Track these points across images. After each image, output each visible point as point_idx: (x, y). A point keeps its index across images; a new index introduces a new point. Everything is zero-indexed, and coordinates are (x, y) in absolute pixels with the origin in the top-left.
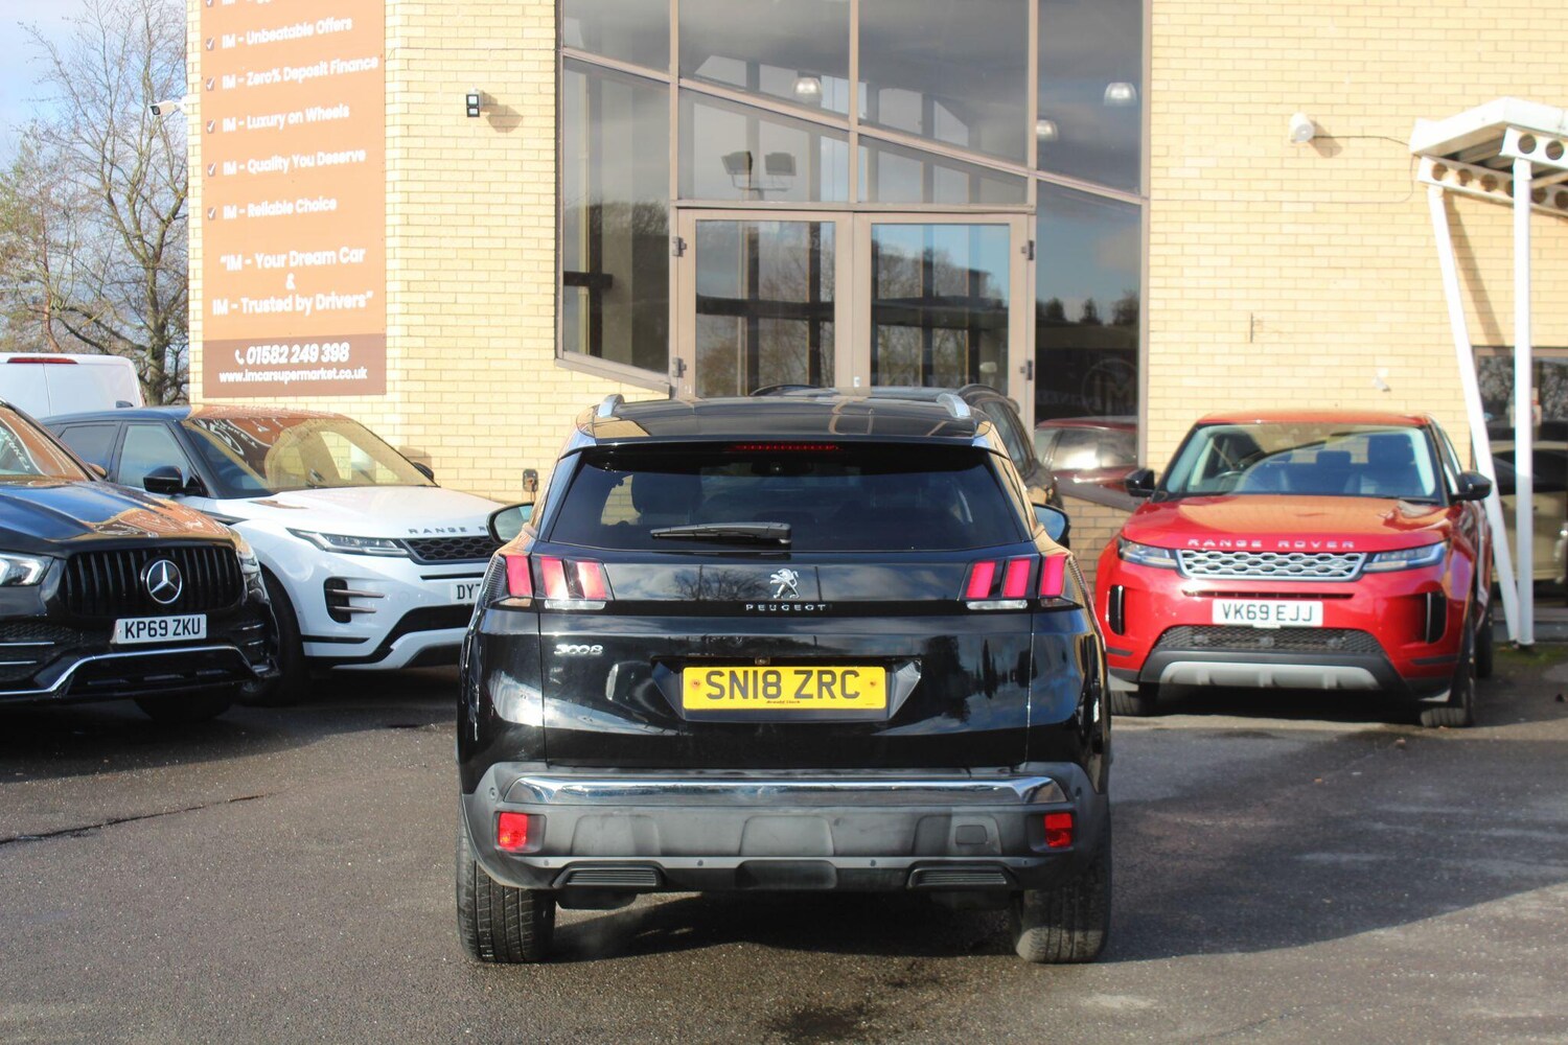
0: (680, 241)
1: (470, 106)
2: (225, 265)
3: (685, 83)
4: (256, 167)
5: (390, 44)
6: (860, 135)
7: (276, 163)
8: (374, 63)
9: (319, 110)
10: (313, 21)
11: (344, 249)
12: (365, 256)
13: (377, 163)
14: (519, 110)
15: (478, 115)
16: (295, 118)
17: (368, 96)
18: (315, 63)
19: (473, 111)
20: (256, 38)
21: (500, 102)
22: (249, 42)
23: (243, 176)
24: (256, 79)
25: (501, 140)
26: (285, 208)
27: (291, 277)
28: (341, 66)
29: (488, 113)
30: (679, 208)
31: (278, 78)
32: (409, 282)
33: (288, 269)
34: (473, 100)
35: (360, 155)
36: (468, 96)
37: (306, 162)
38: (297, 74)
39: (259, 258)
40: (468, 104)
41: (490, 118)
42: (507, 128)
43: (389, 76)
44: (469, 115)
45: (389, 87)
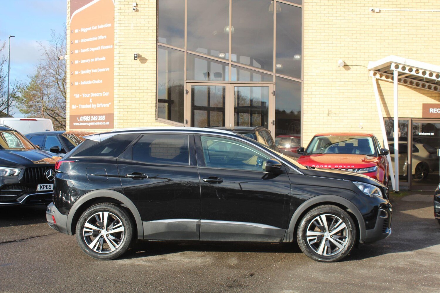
0: (187, 90)
1: (135, 57)
2: (75, 96)
3: (188, 51)
4: (83, 72)
5: (115, 42)
6: (232, 64)
7: (88, 71)
8: (112, 46)
9: (98, 58)
10: (97, 36)
11: (104, 93)
12: (109, 94)
13: (112, 71)
14: (147, 58)
15: (137, 59)
16: (92, 60)
17: (111, 55)
18: (97, 47)
19: (136, 58)
20: (83, 41)
21: (142, 56)
22: (82, 42)
23: (80, 75)
24: (83, 51)
25: (143, 65)
26: (89, 82)
27: (91, 99)
28: (104, 47)
29: (139, 59)
30: (187, 82)
31: (88, 50)
32: (119, 100)
33: (90, 97)
34: (136, 56)
35: (108, 69)
36: (134, 55)
37: (95, 71)
38: (93, 49)
39: (83, 95)
40: (134, 56)
41: (140, 60)
42: (144, 63)
43: (115, 50)
44: (135, 59)
45: (115, 52)
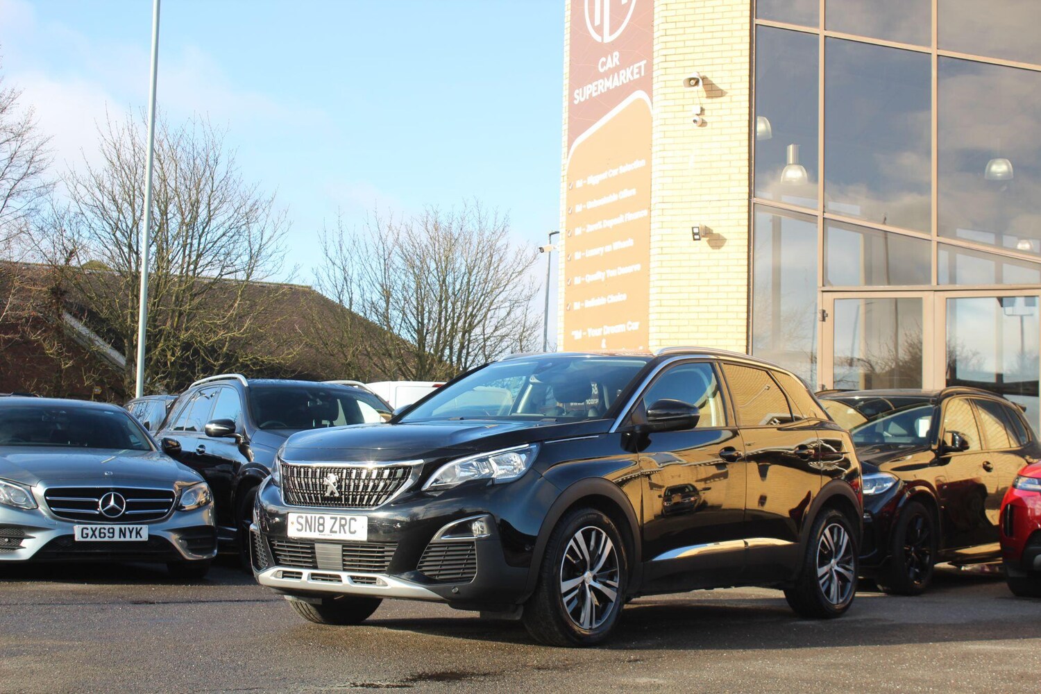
0: (824, 311)
1: (694, 234)
2: (573, 336)
3: (827, 215)
4: (590, 278)
5: (653, 201)
6: (938, 242)
7: (599, 276)
8: (645, 213)
9: (619, 243)
10: (617, 192)
11: (629, 323)
12: (639, 326)
13: (646, 272)
14: (725, 236)
15: (699, 239)
16: (608, 249)
17: (642, 232)
18: (617, 216)
19: (697, 237)
20: (591, 205)
21: (714, 232)
22: (588, 207)
23: (584, 284)
24: (591, 228)
25: (716, 253)
26: (601, 301)
27: (604, 341)
28: (631, 217)
29: (708, 239)
30: (823, 291)
31: (601, 227)
32: (661, 340)
33: (602, 337)
34: (696, 231)
35: (637, 267)
36: (693, 228)
37: (612, 273)
38: (610, 223)
39: (590, 330)
40: (693, 233)
41: (709, 241)
42: (719, 247)
43: (653, 220)
44: (694, 239)
45: (653, 226)
